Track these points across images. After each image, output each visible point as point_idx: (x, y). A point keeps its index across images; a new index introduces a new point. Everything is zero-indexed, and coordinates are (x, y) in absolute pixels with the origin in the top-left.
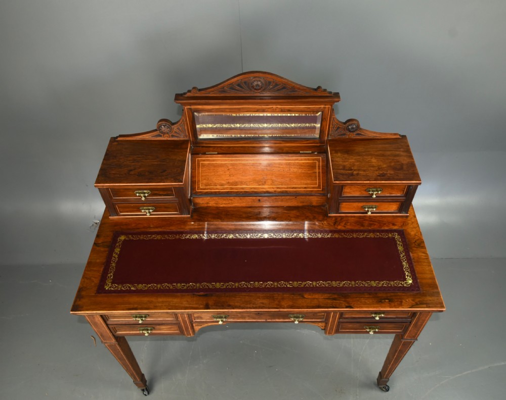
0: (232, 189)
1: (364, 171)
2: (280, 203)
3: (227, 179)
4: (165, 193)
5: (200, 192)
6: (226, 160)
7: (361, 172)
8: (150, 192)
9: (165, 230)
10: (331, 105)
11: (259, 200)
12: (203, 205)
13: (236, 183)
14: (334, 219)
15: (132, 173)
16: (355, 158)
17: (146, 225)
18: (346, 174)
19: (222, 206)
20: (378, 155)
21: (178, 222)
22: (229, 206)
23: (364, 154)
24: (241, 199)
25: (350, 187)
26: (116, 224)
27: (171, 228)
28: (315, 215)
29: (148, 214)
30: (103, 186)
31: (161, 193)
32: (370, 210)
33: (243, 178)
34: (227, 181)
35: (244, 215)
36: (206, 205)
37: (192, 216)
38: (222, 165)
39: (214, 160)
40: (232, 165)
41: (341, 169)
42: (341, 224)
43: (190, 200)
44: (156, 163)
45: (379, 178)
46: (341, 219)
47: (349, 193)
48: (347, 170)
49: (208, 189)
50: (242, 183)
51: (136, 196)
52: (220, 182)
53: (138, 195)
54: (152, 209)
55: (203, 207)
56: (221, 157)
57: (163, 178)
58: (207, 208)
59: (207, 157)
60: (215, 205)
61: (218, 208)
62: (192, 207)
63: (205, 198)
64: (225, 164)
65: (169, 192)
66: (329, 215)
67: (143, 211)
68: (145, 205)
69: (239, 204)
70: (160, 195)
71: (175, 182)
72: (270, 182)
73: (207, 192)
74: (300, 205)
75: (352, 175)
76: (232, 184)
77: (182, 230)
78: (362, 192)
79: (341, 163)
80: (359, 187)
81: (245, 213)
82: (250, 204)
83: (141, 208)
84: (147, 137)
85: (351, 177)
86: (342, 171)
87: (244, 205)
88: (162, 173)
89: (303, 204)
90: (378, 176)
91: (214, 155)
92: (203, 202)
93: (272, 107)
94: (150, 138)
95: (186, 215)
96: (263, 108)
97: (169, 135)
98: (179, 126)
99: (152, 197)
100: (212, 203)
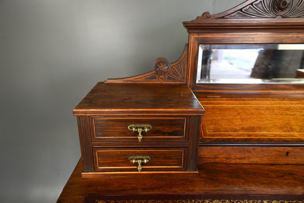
0: (249, 135)
3: (239, 125)
4: (171, 130)
5: (209, 139)
6: (233, 104)
8: (151, 127)
9: (166, 193)
11: (287, 153)
12: (208, 161)
13: (253, 129)
19: (233, 162)
21: (182, 182)
24: (262, 150)
26: (90, 183)
29: (140, 168)
30: (85, 113)
33: (260, 123)
34: (241, 127)
36: (213, 161)
37: (200, 173)
38: (228, 109)
39: (218, 104)
40: (242, 109)
49: (218, 135)
50: (260, 128)
52: (231, 127)
54: (146, 160)
56: (226, 100)
59: (210, 100)
60: (225, 161)
63: (214, 148)
64: (233, 108)
68: (138, 151)
70: (164, 134)
72: (298, 128)
73: (218, 139)
76: (248, 129)
77: (191, 193)
82: (272, 160)
83: (130, 158)
91: (218, 99)
92: (210, 155)
93: (293, 37)
94: (143, 81)
95: (192, 171)
96: (282, 38)
97: (165, 76)
98: (179, 64)
99: (151, 136)
100: (222, 156)
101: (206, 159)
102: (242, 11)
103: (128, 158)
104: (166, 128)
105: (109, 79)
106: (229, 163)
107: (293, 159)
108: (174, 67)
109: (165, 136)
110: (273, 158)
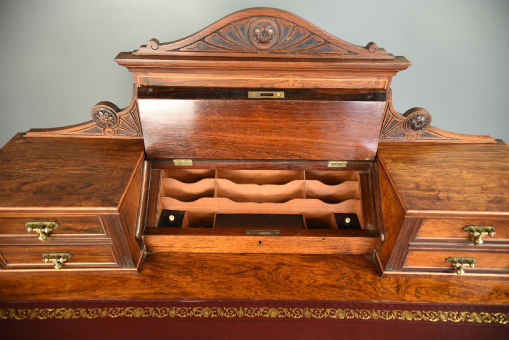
1: (458, 192)
2: (295, 248)
4: (86, 228)
7: (452, 195)
8: (56, 226)
10: (390, 79)
11: (260, 242)
12: (163, 250)
14: (393, 280)
15: (26, 188)
16: (431, 170)
17: (51, 287)
18: (425, 198)
20: (470, 168)
21: (114, 281)
22: (208, 251)
23: (444, 164)
24: (228, 240)
25: (434, 223)
27: (97, 293)
28: (358, 272)
29: (56, 266)
31: (79, 227)
32: (465, 265)
35: (233, 270)
36: (168, 250)
37: (140, 270)
41: (412, 189)
42: (409, 290)
43: (139, 241)
44: (78, 172)
45: (493, 205)
46: (406, 281)
47: (430, 233)
48: (424, 190)
51: (27, 233)
53: (29, 230)
54: (64, 257)
55: (165, 253)
57: (81, 197)
58: (169, 255)
60: (184, 250)
61: (188, 255)
62: (143, 253)
65: (94, 226)
66: (385, 273)
67: (46, 260)
68: (52, 248)
69: (225, 249)
70: (78, 231)
71: (102, 206)
74: (330, 252)
75: (439, 199)
78: (455, 231)
79: (410, 178)
80: (451, 222)
81: (236, 265)
82: (244, 249)
84: (77, 133)
85: (438, 203)
86: (416, 192)
87: (234, 249)
88: (82, 188)
89: (336, 251)
90: (489, 201)
92: (163, 243)
93: (288, 80)
94: (82, 135)
95: (130, 268)
96: (272, 82)
97: (113, 129)
98: (129, 113)
99: (62, 233)
100: (179, 246)
101: (159, 248)
102: (204, 42)
103: (41, 255)
104: (78, 226)
105: (32, 130)
106: (190, 252)
107: (269, 249)
108: (122, 117)
109: (80, 233)
110: (243, 247)
